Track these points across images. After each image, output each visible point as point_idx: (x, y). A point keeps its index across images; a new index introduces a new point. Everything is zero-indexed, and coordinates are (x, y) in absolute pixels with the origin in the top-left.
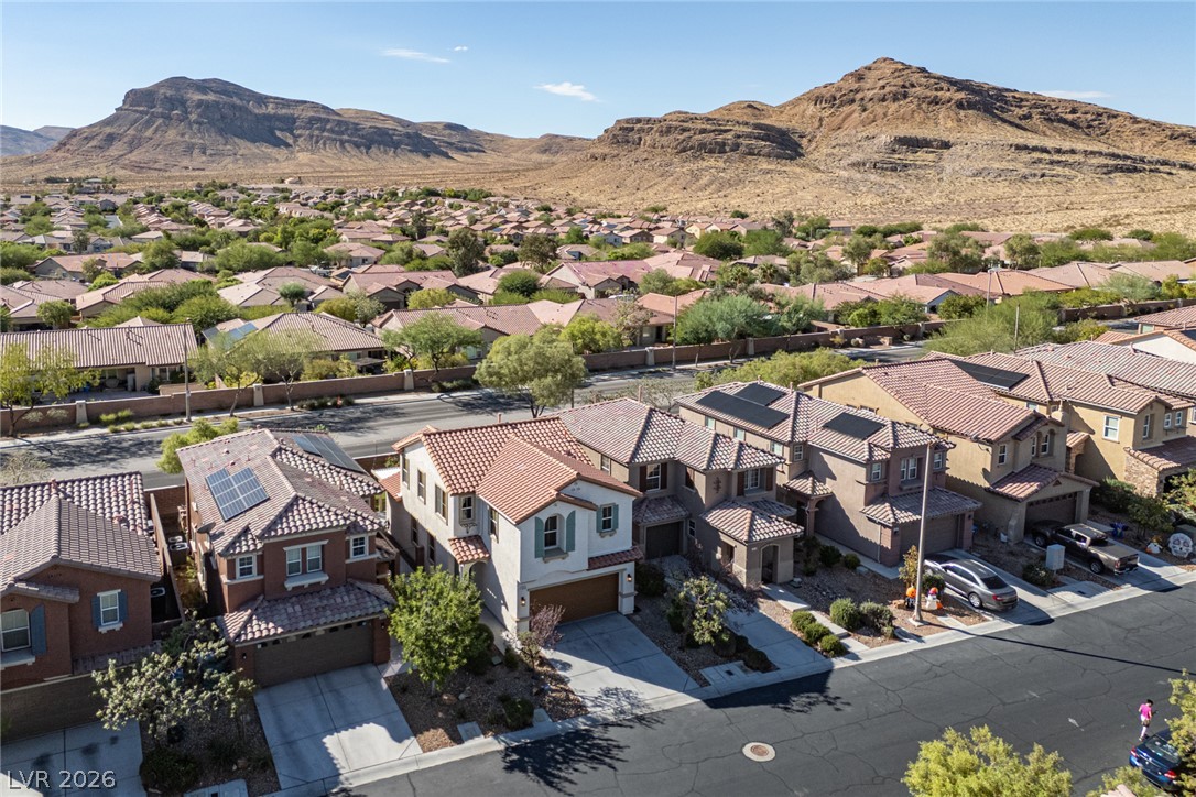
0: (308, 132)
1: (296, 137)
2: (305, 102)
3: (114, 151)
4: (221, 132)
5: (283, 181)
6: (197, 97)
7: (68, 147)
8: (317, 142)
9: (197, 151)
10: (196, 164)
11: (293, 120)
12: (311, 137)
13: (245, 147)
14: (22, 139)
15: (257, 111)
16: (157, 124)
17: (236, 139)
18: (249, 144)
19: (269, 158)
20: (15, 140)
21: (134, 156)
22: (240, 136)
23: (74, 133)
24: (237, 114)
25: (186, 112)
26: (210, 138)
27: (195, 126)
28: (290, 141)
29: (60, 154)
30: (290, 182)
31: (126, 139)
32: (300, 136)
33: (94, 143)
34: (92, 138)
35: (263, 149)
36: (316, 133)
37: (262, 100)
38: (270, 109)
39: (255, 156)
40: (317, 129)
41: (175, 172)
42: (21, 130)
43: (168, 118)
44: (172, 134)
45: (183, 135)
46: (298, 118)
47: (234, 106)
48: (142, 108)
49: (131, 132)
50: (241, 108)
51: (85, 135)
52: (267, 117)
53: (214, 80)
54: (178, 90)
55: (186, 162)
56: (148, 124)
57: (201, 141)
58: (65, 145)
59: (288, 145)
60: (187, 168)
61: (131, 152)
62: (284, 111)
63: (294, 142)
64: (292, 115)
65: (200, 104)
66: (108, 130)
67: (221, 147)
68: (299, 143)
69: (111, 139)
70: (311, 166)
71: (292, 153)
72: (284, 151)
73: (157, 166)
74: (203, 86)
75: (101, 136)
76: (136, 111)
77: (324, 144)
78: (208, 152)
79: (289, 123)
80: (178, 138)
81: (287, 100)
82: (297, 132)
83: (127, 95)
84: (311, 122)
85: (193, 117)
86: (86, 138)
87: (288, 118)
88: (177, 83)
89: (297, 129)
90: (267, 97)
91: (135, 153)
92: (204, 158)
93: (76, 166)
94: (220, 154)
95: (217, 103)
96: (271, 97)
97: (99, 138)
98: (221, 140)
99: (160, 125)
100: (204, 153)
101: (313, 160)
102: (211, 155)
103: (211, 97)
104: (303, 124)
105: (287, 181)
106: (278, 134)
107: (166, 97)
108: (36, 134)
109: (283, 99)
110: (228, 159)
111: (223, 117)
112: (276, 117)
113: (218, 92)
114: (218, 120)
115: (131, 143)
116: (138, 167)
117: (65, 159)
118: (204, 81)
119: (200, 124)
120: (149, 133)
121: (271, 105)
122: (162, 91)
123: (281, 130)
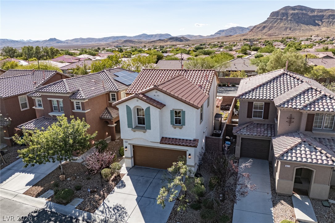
0: (327, 20)
1: (322, 22)
2: (329, 10)
3: (264, 31)
4: (297, 22)
5: (312, 36)
6: (291, 12)
7: (253, 31)
8: (330, 23)
9: (288, 29)
10: (287, 33)
11: (323, 16)
12: (328, 22)
13: (304, 27)
14: (244, 30)
15: (310, 15)
16: (278, 22)
17: (302, 25)
18: (305, 26)
19: (311, 30)
20: (242, 30)
21: (269, 32)
22: (303, 24)
23: (255, 27)
24: (303, 16)
25: (287, 17)
26: (293, 25)
27: (289, 21)
28: (320, 24)
29: (250, 33)
30: (314, 37)
31: (268, 27)
32: (324, 22)
33: (260, 29)
34: (259, 28)
35: (310, 27)
36: (331, 20)
37: (313, 10)
38: (315, 14)
39: (307, 30)
40: (331, 19)
41: (280, 36)
42: (244, 28)
43: (281, 19)
44: (282, 25)
45: (285, 24)
46: (325, 15)
47: (303, 14)
48: (274, 17)
49: (270, 25)
50: (305, 14)
51: (257, 27)
52: (314, 16)
53: (298, 6)
54: (286, 10)
55: (284, 33)
56: (275, 22)
57: (290, 26)
58: (252, 30)
59: (319, 25)
60: (284, 35)
61: (269, 31)
62: (320, 14)
63: (322, 24)
64: (323, 15)
65: (292, 14)
66: (264, 25)
67: (296, 27)
68: (323, 24)
69: (264, 27)
70: (325, 32)
71: (320, 28)
72: (317, 27)
73: (275, 34)
74: (294, 8)
75: (262, 27)
76: (273, 18)
77: (333, 24)
78: (292, 29)
79: (321, 18)
80: (284, 26)
81: (322, 10)
82: (323, 21)
83: (271, 14)
84: (330, 16)
85: (289, 18)
86: (258, 28)
87: (322, 16)
88: (287, 8)
89: (324, 19)
90: (315, 9)
91: (270, 31)
92: (290, 31)
93: (254, 36)
94: (295, 30)
95: (298, 13)
96: (317, 9)
97: (261, 27)
98: (297, 25)
99: (279, 22)
100: (290, 30)
101: (327, 30)
102: (292, 30)
103: (296, 11)
104: (326, 18)
105: (313, 36)
106: (316, 22)
107: (282, 13)
108: (248, 28)
109: (321, 9)
110: (298, 31)
111: (299, 17)
112: (317, 16)
113: (299, 10)
114: (297, 19)
115: (269, 28)
116: (270, 35)
117: (252, 34)
118: (295, 6)
119: (291, 20)
120: (275, 25)
121: (316, 12)
122: (281, 11)
123: (318, 20)
